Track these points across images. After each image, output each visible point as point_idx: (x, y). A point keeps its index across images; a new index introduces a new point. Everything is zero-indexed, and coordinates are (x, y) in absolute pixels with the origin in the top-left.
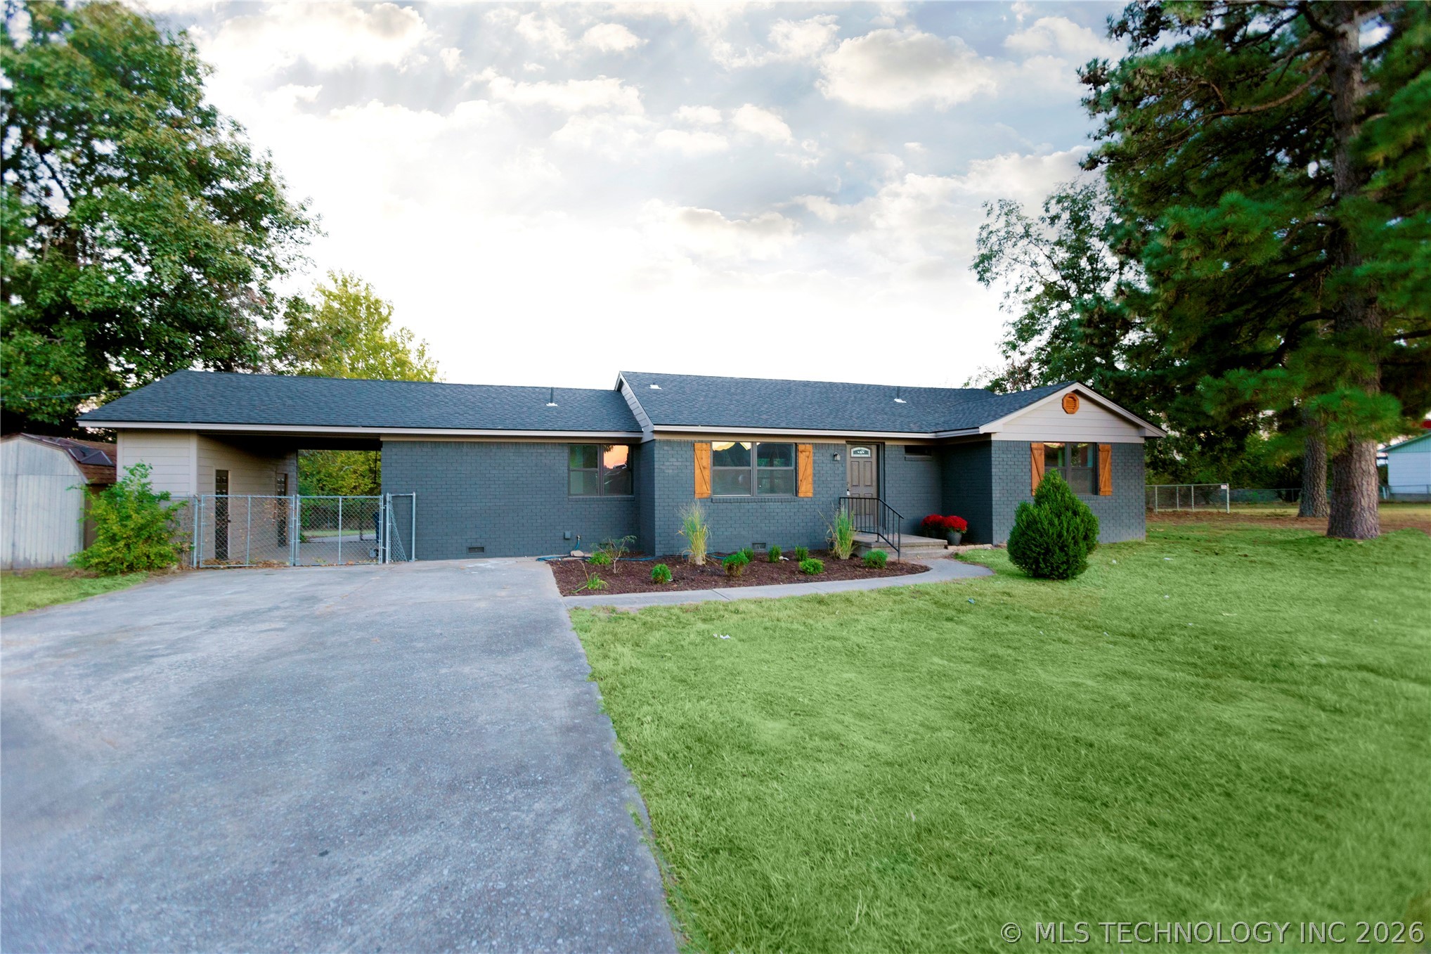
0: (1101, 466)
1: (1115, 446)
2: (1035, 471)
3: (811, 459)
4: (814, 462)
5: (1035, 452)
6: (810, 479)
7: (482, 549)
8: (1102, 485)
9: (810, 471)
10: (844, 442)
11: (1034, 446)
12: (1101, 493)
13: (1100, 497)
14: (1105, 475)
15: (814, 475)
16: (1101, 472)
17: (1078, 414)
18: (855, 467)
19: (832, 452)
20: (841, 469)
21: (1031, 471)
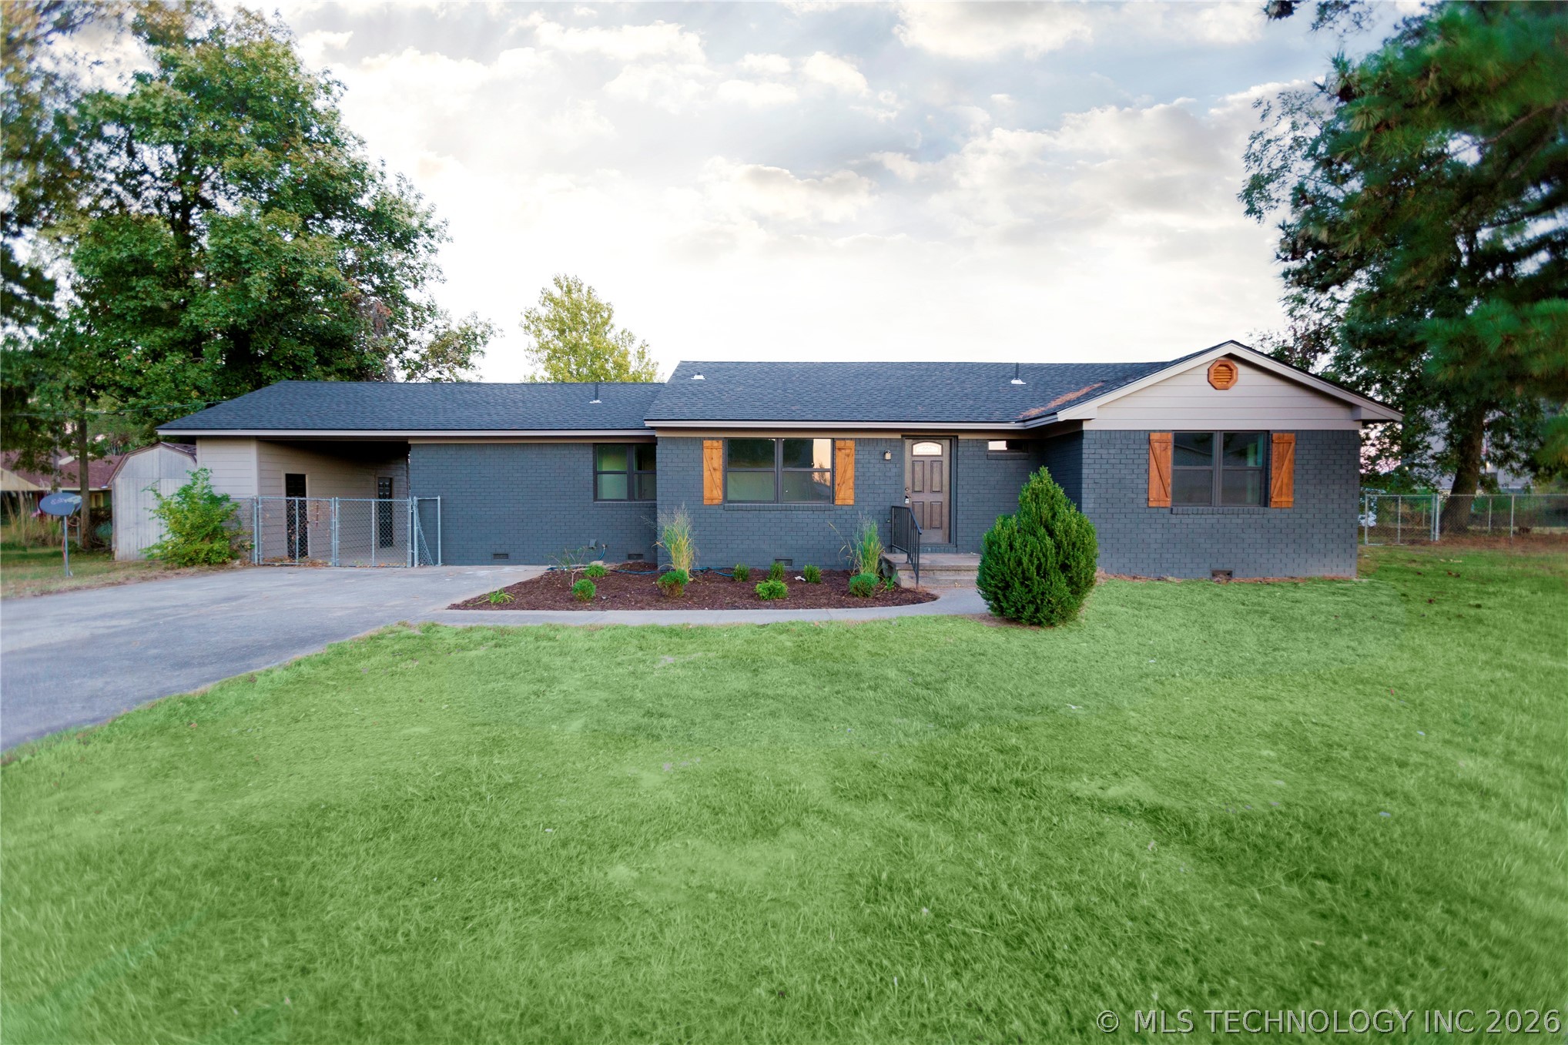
0: (1274, 465)
1: (1301, 435)
2: (1154, 473)
3: (852, 459)
4: (857, 462)
5: (1156, 445)
6: (851, 483)
7: (506, 556)
8: (1274, 491)
9: (850, 473)
10: (899, 436)
11: (1154, 437)
12: (1273, 505)
13: (1271, 511)
14: (1280, 477)
15: (856, 478)
16: (1274, 473)
17: (1235, 390)
18: (918, 468)
19: (882, 449)
20: (894, 470)
21: (1147, 471)
